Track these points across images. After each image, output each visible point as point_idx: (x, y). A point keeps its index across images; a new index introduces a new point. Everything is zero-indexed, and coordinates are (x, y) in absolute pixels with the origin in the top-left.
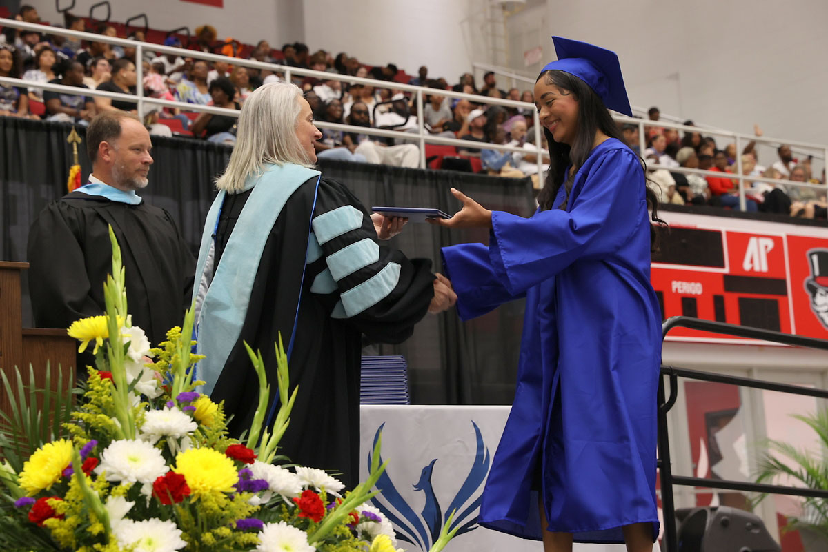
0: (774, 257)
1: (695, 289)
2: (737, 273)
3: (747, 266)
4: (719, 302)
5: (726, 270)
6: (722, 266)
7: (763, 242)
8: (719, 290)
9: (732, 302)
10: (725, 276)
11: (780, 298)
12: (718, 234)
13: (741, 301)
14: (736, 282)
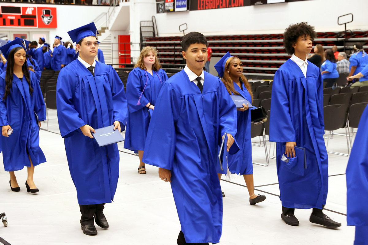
0: (34, 11)
1: (13, 18)
2: (24, 14)
3: (26, 13)
4: (19, 20)
5: (21, 14)
6: (20, 13)
7: (31, 9)
8: (20, 18)
9: (22, 20)
10: (21, 15)
11: (35, 19)
12: (19, 8)
13: (25, 20)
14: (23, 16)
